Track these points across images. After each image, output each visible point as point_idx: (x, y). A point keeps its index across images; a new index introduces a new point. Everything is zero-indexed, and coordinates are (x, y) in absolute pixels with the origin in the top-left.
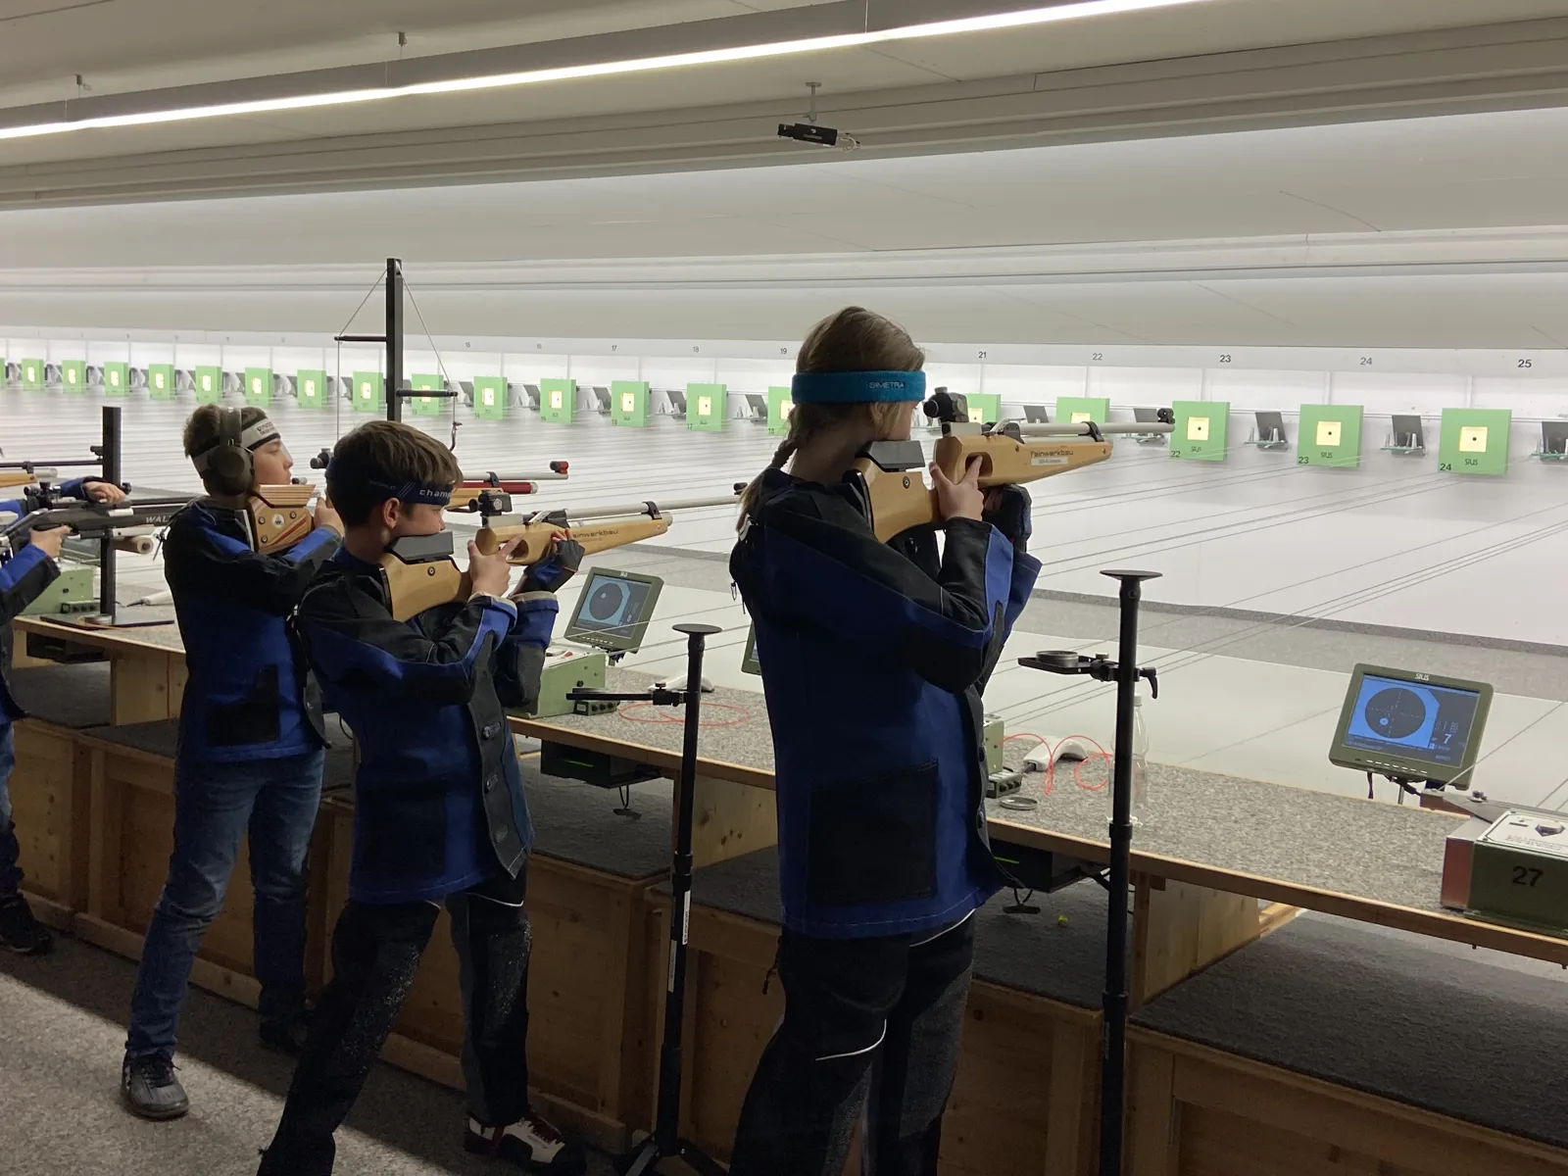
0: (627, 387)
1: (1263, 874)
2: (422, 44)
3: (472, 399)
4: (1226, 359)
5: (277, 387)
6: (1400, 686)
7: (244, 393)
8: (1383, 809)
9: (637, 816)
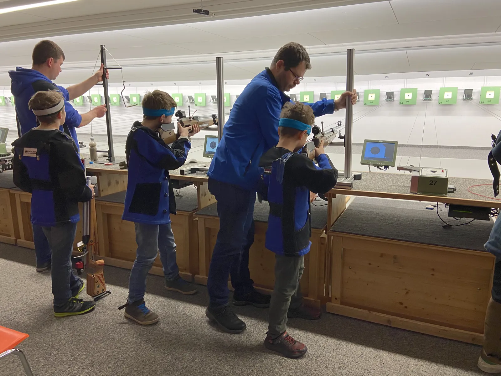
0: (134, 95)
3: (91, 101)
8: (373, 174)
9: (182, 196)
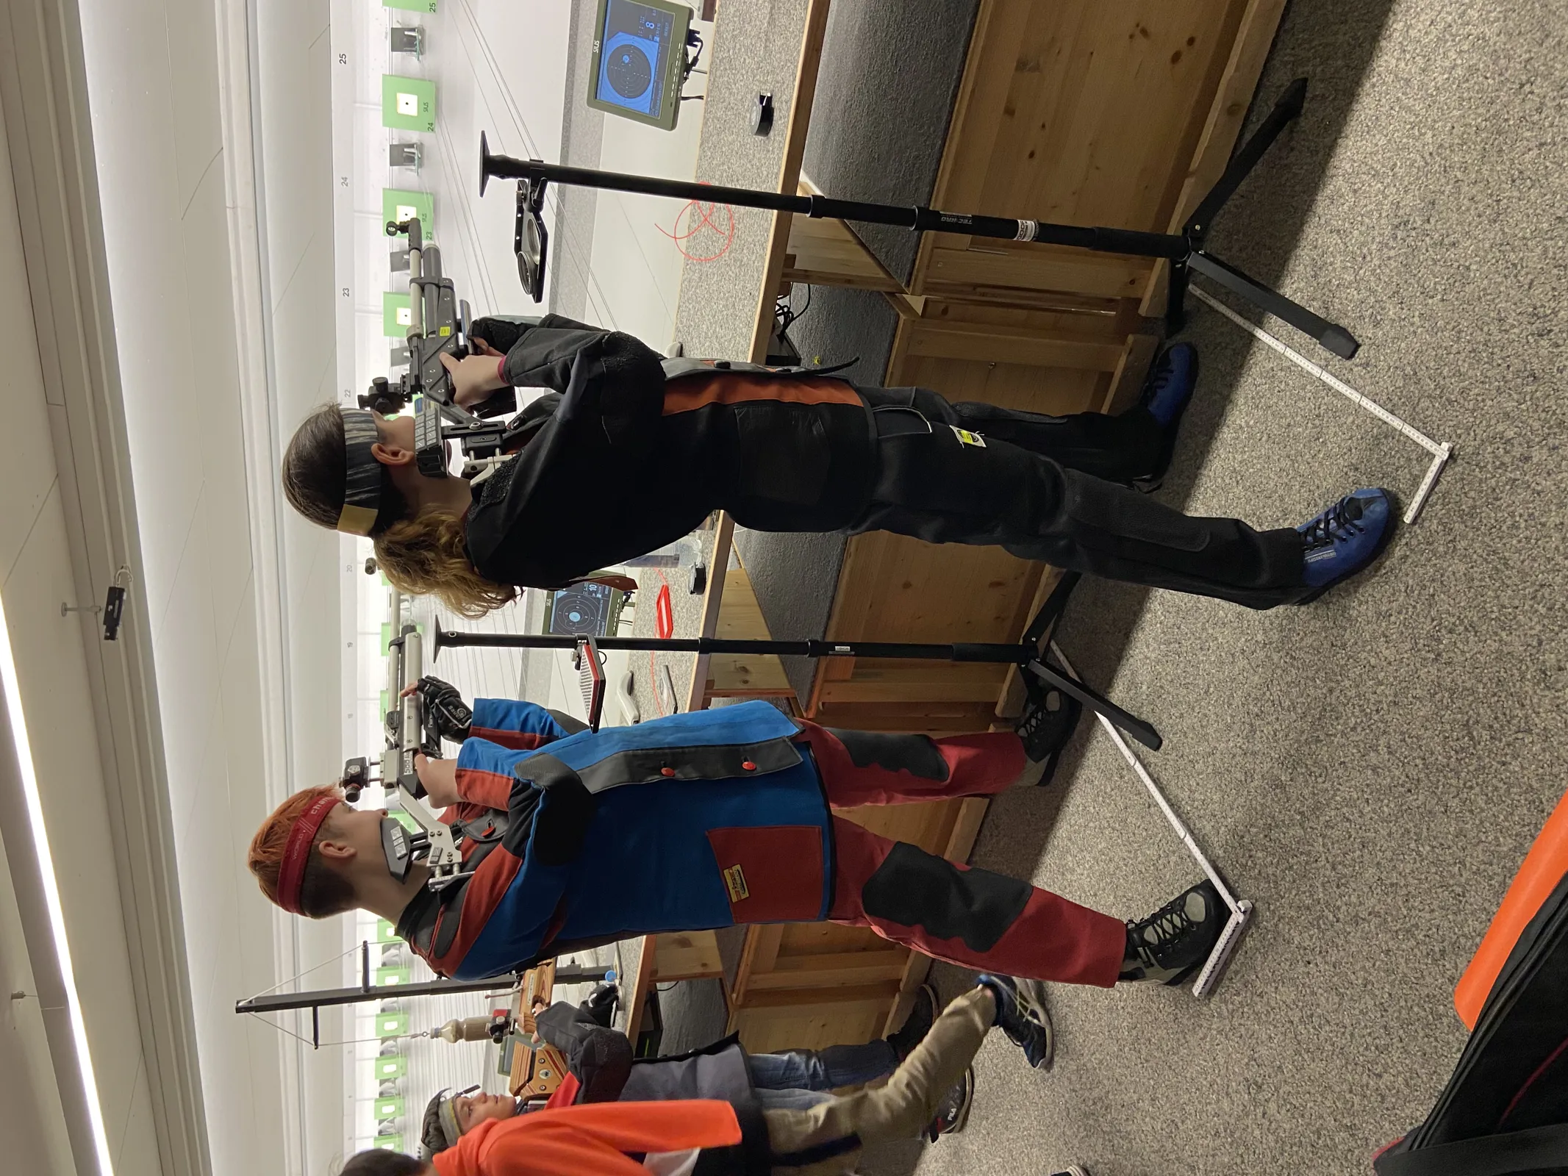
1: (780, 159)
2: (23, 979)
4: (346, 292)
5: (391, 1052)
6: (606, 66)
7: (395, 1079)
8: (713, 85)
